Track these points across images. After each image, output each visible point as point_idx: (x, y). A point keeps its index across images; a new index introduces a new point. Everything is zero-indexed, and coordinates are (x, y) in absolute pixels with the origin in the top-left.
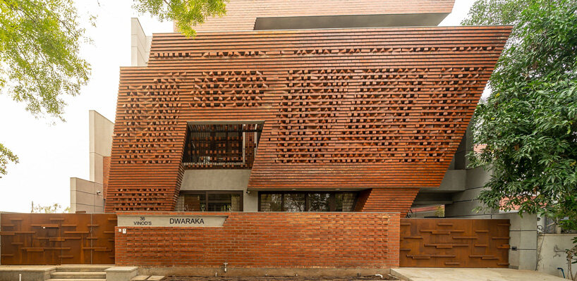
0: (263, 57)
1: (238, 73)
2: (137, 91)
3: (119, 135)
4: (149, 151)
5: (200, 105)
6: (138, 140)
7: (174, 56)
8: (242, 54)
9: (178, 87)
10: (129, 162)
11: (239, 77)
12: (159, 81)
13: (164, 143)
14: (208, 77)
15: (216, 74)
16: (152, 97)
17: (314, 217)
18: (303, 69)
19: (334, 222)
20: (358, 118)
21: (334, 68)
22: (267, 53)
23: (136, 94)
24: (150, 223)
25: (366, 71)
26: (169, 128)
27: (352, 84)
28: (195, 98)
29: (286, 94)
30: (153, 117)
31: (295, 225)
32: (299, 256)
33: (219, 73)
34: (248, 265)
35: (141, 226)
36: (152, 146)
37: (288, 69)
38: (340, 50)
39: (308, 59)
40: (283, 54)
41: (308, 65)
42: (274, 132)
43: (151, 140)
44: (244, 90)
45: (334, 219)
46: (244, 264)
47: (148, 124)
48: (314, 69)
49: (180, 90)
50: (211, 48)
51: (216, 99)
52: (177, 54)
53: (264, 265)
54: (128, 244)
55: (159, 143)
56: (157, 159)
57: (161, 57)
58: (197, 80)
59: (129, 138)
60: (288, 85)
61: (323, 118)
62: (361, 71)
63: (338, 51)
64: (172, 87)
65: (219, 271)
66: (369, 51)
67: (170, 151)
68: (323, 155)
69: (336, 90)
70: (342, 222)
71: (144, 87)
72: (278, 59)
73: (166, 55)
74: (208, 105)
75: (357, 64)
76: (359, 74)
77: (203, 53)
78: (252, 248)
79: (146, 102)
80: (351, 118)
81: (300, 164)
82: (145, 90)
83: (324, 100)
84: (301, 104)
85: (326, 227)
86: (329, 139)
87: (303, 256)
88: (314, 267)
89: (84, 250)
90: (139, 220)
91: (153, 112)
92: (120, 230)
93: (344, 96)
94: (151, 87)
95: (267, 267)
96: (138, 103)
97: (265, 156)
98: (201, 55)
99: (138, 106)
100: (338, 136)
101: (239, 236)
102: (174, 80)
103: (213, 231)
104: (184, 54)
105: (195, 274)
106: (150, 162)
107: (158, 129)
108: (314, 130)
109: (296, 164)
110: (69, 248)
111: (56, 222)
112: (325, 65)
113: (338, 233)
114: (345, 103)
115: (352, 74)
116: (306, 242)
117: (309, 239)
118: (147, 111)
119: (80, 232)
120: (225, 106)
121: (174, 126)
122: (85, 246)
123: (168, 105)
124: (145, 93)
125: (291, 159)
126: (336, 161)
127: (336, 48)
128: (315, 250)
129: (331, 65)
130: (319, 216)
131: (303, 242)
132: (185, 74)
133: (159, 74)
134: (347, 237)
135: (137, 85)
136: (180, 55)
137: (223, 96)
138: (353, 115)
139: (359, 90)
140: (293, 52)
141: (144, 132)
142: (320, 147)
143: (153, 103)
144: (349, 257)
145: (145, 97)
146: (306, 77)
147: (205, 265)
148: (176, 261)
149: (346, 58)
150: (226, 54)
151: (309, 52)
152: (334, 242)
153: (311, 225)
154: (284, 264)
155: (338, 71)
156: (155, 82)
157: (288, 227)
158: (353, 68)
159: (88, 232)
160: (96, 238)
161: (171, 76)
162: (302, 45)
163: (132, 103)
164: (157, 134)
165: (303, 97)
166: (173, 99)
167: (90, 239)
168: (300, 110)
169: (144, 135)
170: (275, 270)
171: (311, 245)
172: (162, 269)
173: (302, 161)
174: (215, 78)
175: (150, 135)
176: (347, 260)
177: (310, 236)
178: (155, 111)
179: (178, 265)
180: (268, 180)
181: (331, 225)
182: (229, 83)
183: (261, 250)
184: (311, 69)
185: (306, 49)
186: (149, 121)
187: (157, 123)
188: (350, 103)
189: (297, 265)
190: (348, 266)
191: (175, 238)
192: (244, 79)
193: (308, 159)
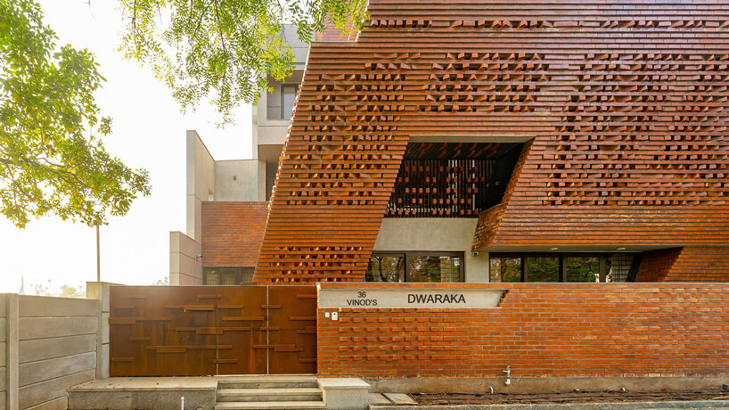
0: (548, 30)
1: (504, 57)
2: (335, 83)
3: (293, 157)
4: (340, 185)
5: (435, 109)
6: (324, 166)
7: (404, 25)
8: (515, 24)
9: (403, 78)
10: (304, 203)
11: (506, 63)
12: (374, 67)
13: (366, 171)
14: (455, 62)
15: (468, 57)
16: (358, 93)
17: (649, 290)
18: (610, 52)
19: (681, 299)
20: (683, 134)
21: (659, 52)
22: (555, 24)
23: (330, 88)
24: (375, 302)
25: (706, 57)
26: (378, 147)
27: (683, 78)
28: (429, 97)
29: (576, 93)
30: (354, 128)
31: (618, 305)
32: (626, 357)
33: (475, 55)
34: (545, 372)
35: (360, 307)
36: (346, 176)
37: (586, 52)
38: (673, 22)
39: (620, 35)
40: (582, 26)
41: (617, 46)
42: (548, 154)
43: (346, 166)
44: (509, 84)
45: (681, 295)
46: (535, 372)
47: (344, 138)
48: (627, 52)
49: (406, 83)
50: (467, 13)
51: (462, 99)
52: (409, 22)
53: (570, 372)
54: (341, 338)
55: (358, 171)
56: (350, 198)
57: (383, 26)
58: (436, 66)
59: (310, 162)
60: (581, 77)
61: (629, 134)
62: (700, 57)
63: (670, 24)
64: (393, 77)
65: (496, 383)
66: (717, 24)
67: (375, 184)
68: (618, 194)
69: (656, 88)
70: (694, 300)
71: (347, 77)
72: (573, 35)
73: (391, 22)
74: (449, 109)
75: (695, 47)
76: (696, 63)
77: (451, 22)
78: (550, 343)
79: (346, 103)
80: (673, 134)
81: (581, 207)
82: (347, 83)
83: (635, 104)
84: (599, 109)
85: (668, 307)
86: (632, 167)
87: (632, 357)
88: (651, 375)
89: (255, 349)
90: (356, 296)
91: (356, 118)
92: (327, 315)
93: (668, 98)
94: (358, 78)
95: (575, 376)
96: (333, 104)
97: (528, 194)
98: (448, 24)
99: (332, 109)
100: (647, 162)
101: (527, 325)
102: (398, 65)
103: (483, 314)
104: (421, 22)
105: (455, 389)
106: (340, 203)
107: (360, 147)
108: (610, 153)
109: (574, 207)
110: (231, 346)
111: (207, 300)
112: (646, 46)
113: (688, 317)
114: (667, 109)
115: (685, 63)
116: (637, 333)
117: (642, 328)
118: (344, 118)
119: (247, 319)
120: (474, 110)
121: (386, 143)
122: (256, 342)
123: (381, 109)
124: (346, 87)
125: (568, 198)
126: (637, 202)
127: (668, 18)
128: (651, 346)
129: (654, 46)
130: (657, 290)
131: (632, 333)
132: (418, 56)
133: (376, 56)
134: (702, 325)
135: (335, 73)
136: (415, 24)
137: (475, 93)
138: (676, 129)
139: (693, 88)
140: (598, 24)
141: (336, 152)
142: (616, 180)
143: (358, 104)
144: (707, 357)
145: (346, 93)
146: (613, 64)
147: (471, 374)
148: (422, 367)
149: (680, 35)
150: (488, 24)
151: (622, 24)
152: (681, 332)
153: (644, 304)
154: (601, 371)
155: (664, 57)
156: (367, 69)
157: (606, 308)
158: (688, 52)
159: (262, 318)
160: (277, 328)
161: (394, 59)
162: (614, 13)
163: (323, 103)
164: (358, 156)
165: (603, 99)
166: (392, 98)
167: (265, 331)
168: (595, 118)
169: (335, 157)
170: (588, 382)
171: (646, 338)
172: (398, 381)
173: (582, 203)
174: (466, 64)
175: (346, 158)
176: (703, 363)
177: (644, 323)
178: (359, 117)
179: (427, 373)
180: (525, 234)
181: (676, 305)
182: (486, 72)
183: (566, 348)
184: (622, 52)
185: (619, 19)
186: (345, 134)
187: (361, 137)
188: (674, 109)
189: (623, 372)
190: (704, 372)
191: (421, 328)
192: (511, 67)
193: (596, 199)
